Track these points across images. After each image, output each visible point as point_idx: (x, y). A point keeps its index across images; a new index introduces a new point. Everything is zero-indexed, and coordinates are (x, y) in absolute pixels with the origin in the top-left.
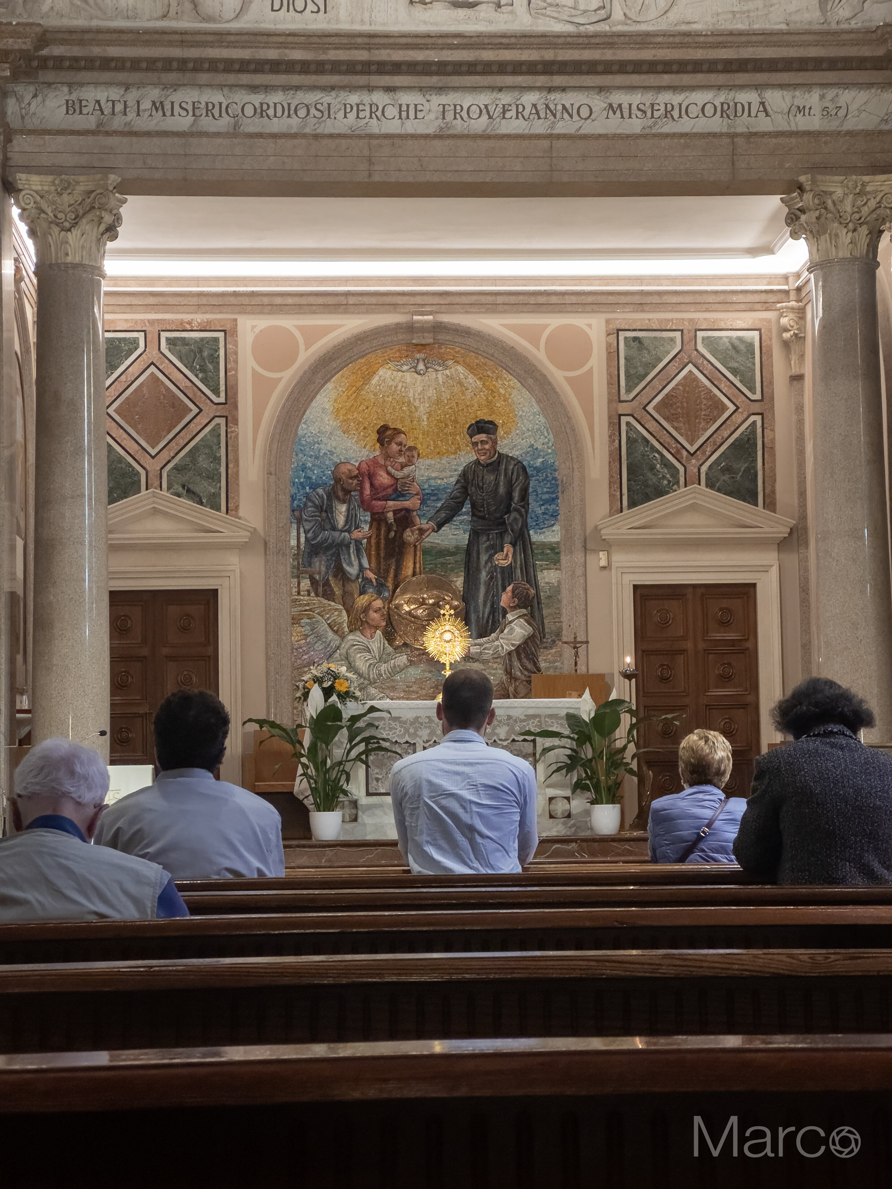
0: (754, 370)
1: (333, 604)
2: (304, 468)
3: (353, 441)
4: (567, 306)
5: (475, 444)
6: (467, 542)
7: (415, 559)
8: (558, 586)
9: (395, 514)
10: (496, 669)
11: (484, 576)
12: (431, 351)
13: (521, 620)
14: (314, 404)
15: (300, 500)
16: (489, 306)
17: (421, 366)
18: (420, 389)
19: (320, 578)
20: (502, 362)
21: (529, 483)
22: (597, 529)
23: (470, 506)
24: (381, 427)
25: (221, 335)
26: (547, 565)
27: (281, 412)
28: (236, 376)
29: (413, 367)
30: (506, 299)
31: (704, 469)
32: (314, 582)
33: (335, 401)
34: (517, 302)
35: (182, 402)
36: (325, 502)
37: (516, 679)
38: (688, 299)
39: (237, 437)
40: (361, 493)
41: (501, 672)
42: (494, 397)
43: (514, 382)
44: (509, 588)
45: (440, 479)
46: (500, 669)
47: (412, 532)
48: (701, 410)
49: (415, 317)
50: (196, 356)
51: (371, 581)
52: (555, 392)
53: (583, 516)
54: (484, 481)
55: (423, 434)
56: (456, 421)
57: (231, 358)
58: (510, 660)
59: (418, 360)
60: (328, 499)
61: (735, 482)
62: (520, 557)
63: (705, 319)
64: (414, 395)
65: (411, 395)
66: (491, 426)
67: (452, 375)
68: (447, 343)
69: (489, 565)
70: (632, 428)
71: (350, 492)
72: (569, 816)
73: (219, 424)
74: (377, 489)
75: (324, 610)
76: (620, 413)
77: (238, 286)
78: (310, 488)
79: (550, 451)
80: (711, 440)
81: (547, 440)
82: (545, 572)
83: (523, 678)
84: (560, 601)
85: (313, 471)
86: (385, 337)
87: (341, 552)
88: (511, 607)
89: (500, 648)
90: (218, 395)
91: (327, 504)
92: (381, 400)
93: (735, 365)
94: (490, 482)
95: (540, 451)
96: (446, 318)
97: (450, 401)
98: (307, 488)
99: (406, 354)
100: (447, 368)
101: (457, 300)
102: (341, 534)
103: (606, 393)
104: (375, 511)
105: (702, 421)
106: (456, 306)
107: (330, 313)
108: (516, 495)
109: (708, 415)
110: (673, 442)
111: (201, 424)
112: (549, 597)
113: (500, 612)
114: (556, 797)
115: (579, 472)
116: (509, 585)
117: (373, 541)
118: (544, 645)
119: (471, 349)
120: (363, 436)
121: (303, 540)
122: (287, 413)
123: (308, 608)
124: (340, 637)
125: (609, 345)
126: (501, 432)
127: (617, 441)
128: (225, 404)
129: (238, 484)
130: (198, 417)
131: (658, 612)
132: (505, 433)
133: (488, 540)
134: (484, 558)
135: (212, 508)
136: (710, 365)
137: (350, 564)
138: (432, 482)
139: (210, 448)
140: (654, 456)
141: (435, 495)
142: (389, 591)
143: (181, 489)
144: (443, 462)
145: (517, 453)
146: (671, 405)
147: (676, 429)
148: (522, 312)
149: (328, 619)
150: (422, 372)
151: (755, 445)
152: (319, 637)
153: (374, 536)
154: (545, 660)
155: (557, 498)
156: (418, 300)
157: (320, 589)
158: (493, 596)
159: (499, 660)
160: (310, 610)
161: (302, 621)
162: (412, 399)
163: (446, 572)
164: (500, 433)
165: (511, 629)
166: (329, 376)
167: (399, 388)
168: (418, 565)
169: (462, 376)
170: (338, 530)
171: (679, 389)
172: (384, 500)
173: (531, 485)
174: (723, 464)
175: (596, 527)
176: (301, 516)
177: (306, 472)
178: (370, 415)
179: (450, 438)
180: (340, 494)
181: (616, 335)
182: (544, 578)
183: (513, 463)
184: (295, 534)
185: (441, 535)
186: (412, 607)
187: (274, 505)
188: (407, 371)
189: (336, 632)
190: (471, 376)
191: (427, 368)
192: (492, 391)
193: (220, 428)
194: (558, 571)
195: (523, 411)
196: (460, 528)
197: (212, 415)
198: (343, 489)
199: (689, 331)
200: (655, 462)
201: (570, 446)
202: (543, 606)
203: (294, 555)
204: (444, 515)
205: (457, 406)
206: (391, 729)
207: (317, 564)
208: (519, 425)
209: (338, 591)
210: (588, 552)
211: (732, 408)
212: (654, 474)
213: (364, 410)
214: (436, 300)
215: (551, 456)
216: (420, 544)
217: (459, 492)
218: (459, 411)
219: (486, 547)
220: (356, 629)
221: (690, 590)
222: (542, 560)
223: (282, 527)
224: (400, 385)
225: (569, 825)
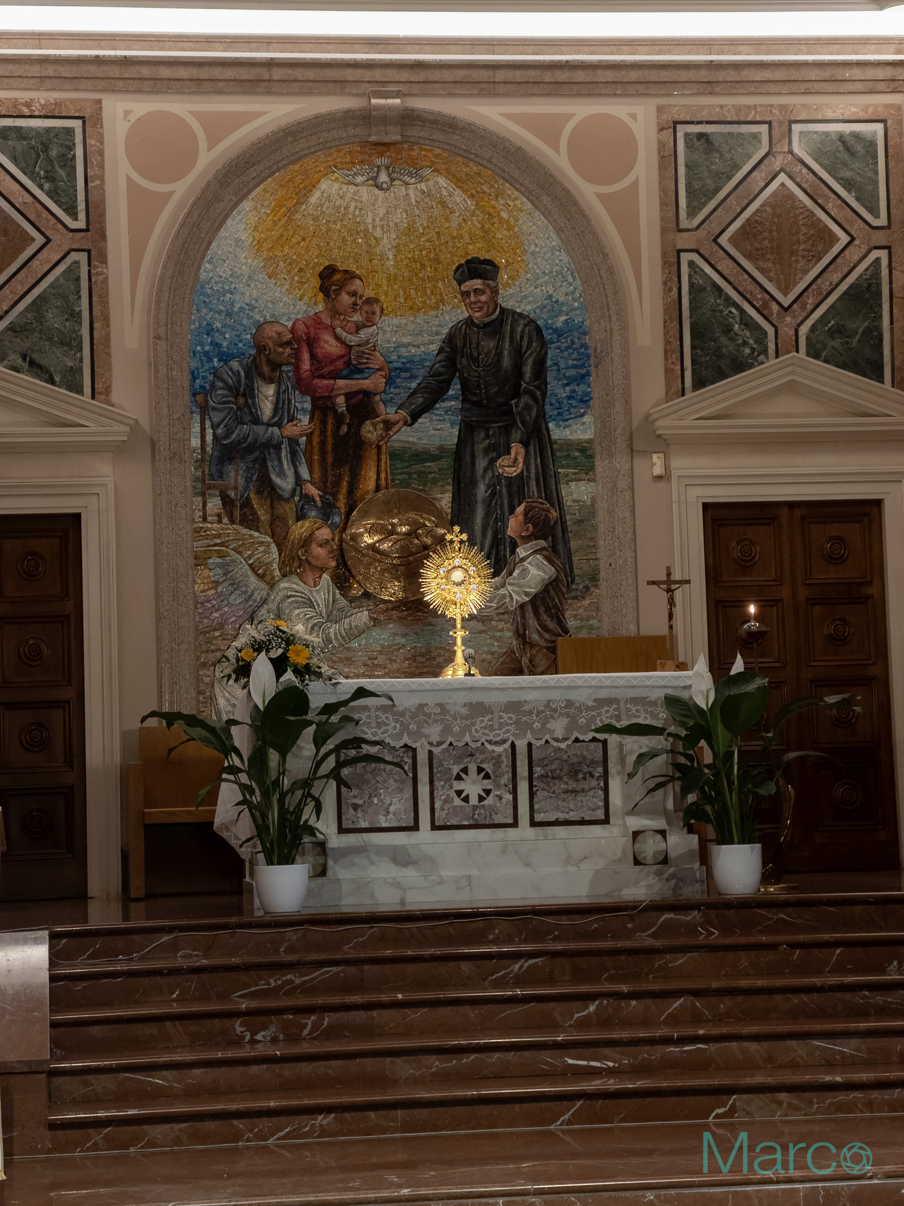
0: (876, 183)
1: (256, 534)
2: (210, 330)
3: (284, 290)
4: (600, 85)
5: (465, 294)
6: (455, 440)
7: (378, 466)
8: (593, 505)
9: (347, 400)
10: (502, 630)
11: (481, 490)
12: (398, 154)
13: (538, 556)
14: (223, 233)
15: (204, 378)
16: (484, 85)
17: (383, 177)
18: (382, 211)
19: (236, 495)
20: (504, 171)
21: (546, 353)
22: (648, 420)
23: (459, 387)
24: (326, 268)
25: (76, 124)
26: (575, 474)
27: (173, 244)
28: (101, 188)
29: (371, 178)
30: (509, 75)
31: (804, 330)
32: (227, 502)
33: (256, 229)
34: (525, 80)
35: (20, 226)
36: (243, 380)
37: (532, 645)
38: (779, 75)
39: (105, 281)
40: (297, 368)
41: (510, 634)
42: (493, 224)
43: (523, 202)
44: (520, 509)
45: (414, 346)
46: (509, 630)
47: (374, 426)
48: (798, 242)
49: (374, 101)
50: (39, 156)
51: (314, 501)
52: (583, 216)
53: (628, 403)
54: (480, 348)
55: (389, 281)
56: (437, 260)
57: (94, 160)
58: (523, 617)
59: (378, 167)
60: (247, 378)
61: (850, 349)
62: (535, 463)
63: (804, 106)
64: (374, 221)
65: (369, 220)
66: (489, 268)
67: (430, 191)
68: (421, 141)
69: (490, 474)
70: (697, 270)
71: (281, 365)
72: (665, 861)
73: (77, 262)
74: (320, 362)
75: (243, 544)
76: (679, 247)
77: (102, 48)
78: (219, 361)
79: (576, 304)
80: (814, 287)
81: (571, 288)
82: (573, 485)
83: (542, 643)
84: (595, 528)
85: (223, 334)
86: (328, 131)
87: (267, 456)
88: (523, 538)
89: (508, 600)
90: (74, 216)
91: (246, 384)
92: (324, 229)
93: (848, 174)
94: (489, 352)
95: (563, 304)
96: (420, 104)
97: (427, 230)
98: (215, 360)
99: (360, 158)
100: (422, 179)
101: (436, 75)
102: (267, 430)
103: (658, 218)
104: (317, 395)
105: (800, 258)
106: (434, 85)
107: (244, 93)
108: (528, 370)
109: (809, 251)
110: (757, 291)
111: (49, 261)
112: (580, 522)
113: (507, 544)
114: (644, 831)
115: (620, 335)
116: (519, 505)
117: (316, 440)
118: (573, 594)
119: (457, 151)
120: (298, 282)
121: (209, 438)
122: (183, 245)
123: (218, 541)
124: (268, 584)
125: (661, 146)
126: (504, 276)
127: (675, 290)
128: (87, 230)
129: (109, 355)
130: (45, 250)
131: (738, 543)
132: (510, 278)
133: (487, 437)
134: (481, 463)
135: (70, 389)
136: (811, 175)
137: (282, 474)
138: (403, 351)
139: (65, 297)
140: (730, 312)
141: (406, 370)
142: (340, 514)
143: (20, 361)
144: (418, 321)
145: (529, 308)
146: (755, 236)
147: (762, 271)
148: (533, 95)
149: (250, 557)
150: (385, 186)
151: (879, 294)
152: (235, 585)
153: (317, 432)
154: (575, 616)
155: (588, 374)
156: (377, 75)
157: (237, 513)
158: (496, 520)
159: (506, 616)
160: (222, 544)
161: (210, 561)
162: (370, 227)
163: (425, 485)
164: (502, 278)
165: (524, 570)
166: (245, 190)
167: (352, 208)
168: (383, 476)
169: (445, 193)
170: (263, 424)
171: (766, 211)
172: (331, 378)
173: (549, 355)
174: (832, 322)
175: (647, 417)
176: (207, 401)
177: (213, 336)
178: (307, 249)
179: (429, 285)
180: (266, 369)
181: (671, 130)
182: (571, 494)
183: (522, 322)
184: (198, 429)
185: (417, 431)
186: (376, 538)
187: (165, 386)
188: (363, 184)
189: (261, 577)
190: (458, 192)
191: (392, 180)
192: (489, 214)
193: (79, 267)
194: (592, 484)
195: (536, 246)
196: (444, 420)
197: (66, 248)
198: (269, 362)
199: (781, 123)
200: (731, 320)
201: (607, 296)
202: (570, 535)
203: (197, 461)
204: (421, 400)
205: (439, 237)
206: (379, 725)
207: (232, 474)
208: (530, 266)
209: (263, 515)
210: (634, 453)
211: (844, 239)
212: (731, 339)
213: (298, 243)
214: (405, 75)
215: (578, 312)
216: (386, 443)
217: (442, 366)
218: (441, 244)
219: (484, 449)
220: (291, 573)
221: (785, 511)
222: (568, 467)
223: (179, 419)
224: (353, 204)
225: (666, 875)
